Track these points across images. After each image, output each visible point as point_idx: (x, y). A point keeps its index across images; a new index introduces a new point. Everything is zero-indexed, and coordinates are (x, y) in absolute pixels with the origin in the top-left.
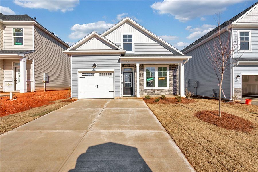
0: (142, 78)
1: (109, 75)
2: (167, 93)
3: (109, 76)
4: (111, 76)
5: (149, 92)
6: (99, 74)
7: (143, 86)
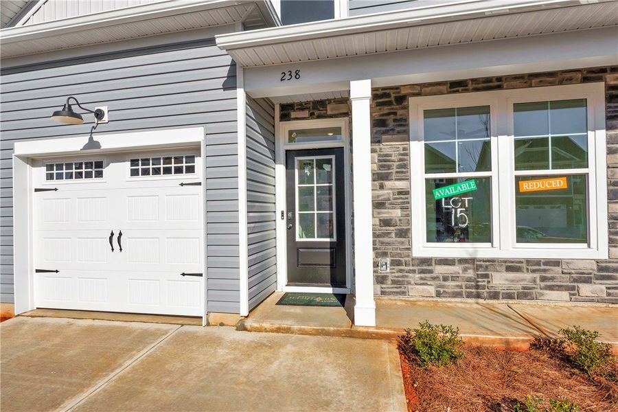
0: (400, 185)
1: (179, 170)
2: (586, 290)
3: (179, 176)
4: (190, 175)
5: (445, 279)
6: (127, 166)
7: (405, 233)
